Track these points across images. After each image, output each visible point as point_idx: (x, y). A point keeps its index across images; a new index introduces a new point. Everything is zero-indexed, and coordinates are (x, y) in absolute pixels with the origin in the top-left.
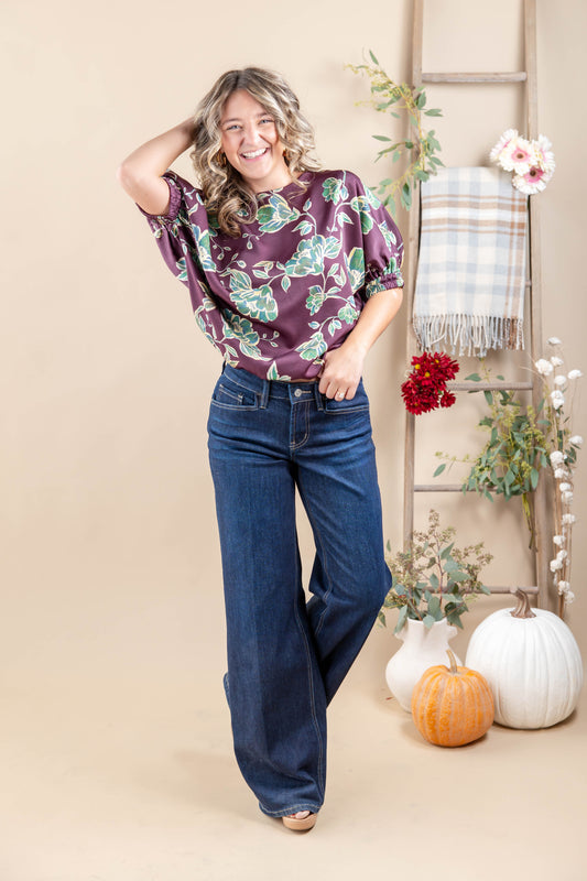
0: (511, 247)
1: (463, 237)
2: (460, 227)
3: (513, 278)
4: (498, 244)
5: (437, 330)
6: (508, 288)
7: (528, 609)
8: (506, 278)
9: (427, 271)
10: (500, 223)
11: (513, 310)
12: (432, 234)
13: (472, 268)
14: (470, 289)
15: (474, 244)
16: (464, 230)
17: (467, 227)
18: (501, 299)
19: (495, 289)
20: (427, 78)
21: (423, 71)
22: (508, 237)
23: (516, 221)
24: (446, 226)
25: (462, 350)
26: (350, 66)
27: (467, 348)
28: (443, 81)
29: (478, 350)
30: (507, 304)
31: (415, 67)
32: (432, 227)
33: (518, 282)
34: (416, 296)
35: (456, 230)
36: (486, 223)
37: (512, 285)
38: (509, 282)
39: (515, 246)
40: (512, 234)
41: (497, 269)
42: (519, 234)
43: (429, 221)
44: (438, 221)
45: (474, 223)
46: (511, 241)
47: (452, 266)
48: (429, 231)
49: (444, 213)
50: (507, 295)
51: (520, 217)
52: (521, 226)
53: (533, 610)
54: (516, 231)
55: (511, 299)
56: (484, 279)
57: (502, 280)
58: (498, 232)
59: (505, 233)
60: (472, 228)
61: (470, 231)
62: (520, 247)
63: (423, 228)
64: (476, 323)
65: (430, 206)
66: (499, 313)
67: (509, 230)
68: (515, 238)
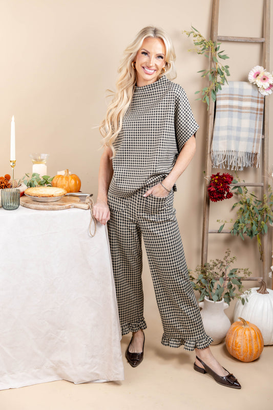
0: (256, 120)
1: (235, 114)
2: (234, 109)
3: (257, 134)
4: (251, 118)
5: (221, 158)
6: (254, 139)
7: (265, 289)
8: (253, 134)
9: (219, 130)
10: (252, 108)
11: (256, 149)
12: (221, 112)
13: (239, 129)
14: (238, 139)
15: (240, 118)
16: (236, 111)
17: (237, 110)
18: (251, 144)
19: (249, 139)
20: (220, 38)
21: (218, 35)
22: (255, 115)
23: (259, 108)
24: (228, 109)
25: (233, 167)
26: (185, 31)
27: (235, 167)
28: (227, 41)
29: (239, 167)
30: (253, 146)
31: (215, 33)
32: (222, 109)
33: (259, 136)
34: (213, 141)
35: (232, 111)
36: (246, 108)
37: (256, 138)
38: (255, 136)
39: (258, 119)
40: (257, 114)
41: (250, 130)
42: (260, 114)
43: (220, 106)
44: (224, 106)
45: (240, 108)
46: (257, 117)
47: (230, 128)
48: (220, 111)
49: (227, 102)
50: (254, 142)
51: (260, 106)
52: (261, 110)
53: (268, 290)
54: (259, 112)
55: (255, 144)
56: (244, 134)
57: (252, 135)
58: (251, 113)
59: (254, 113)
60: (239, 110)
61: (239, 111)
62: (260, 120)
63: (217, 109)
64: (240, 155)
65: (220, 99)
66: (250, 151)
67: (256, 112)
68: (259, 116)
